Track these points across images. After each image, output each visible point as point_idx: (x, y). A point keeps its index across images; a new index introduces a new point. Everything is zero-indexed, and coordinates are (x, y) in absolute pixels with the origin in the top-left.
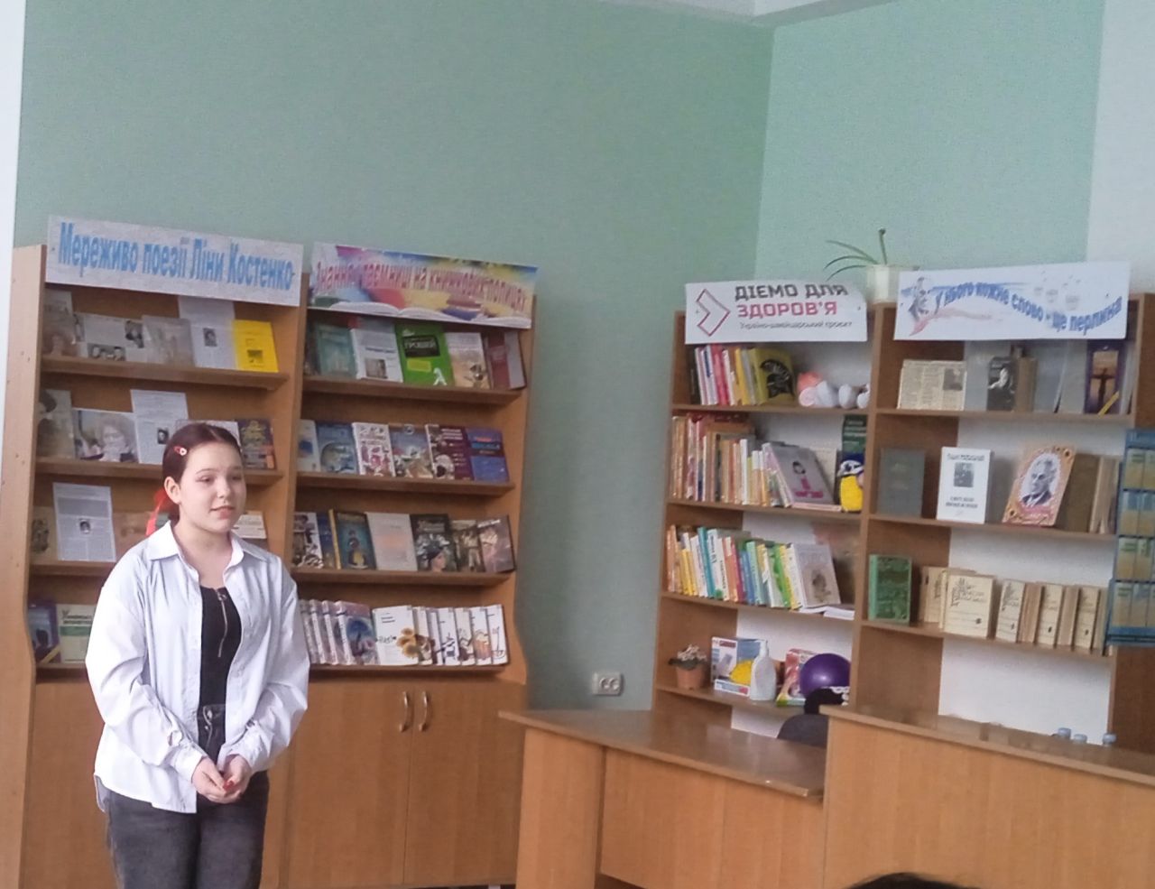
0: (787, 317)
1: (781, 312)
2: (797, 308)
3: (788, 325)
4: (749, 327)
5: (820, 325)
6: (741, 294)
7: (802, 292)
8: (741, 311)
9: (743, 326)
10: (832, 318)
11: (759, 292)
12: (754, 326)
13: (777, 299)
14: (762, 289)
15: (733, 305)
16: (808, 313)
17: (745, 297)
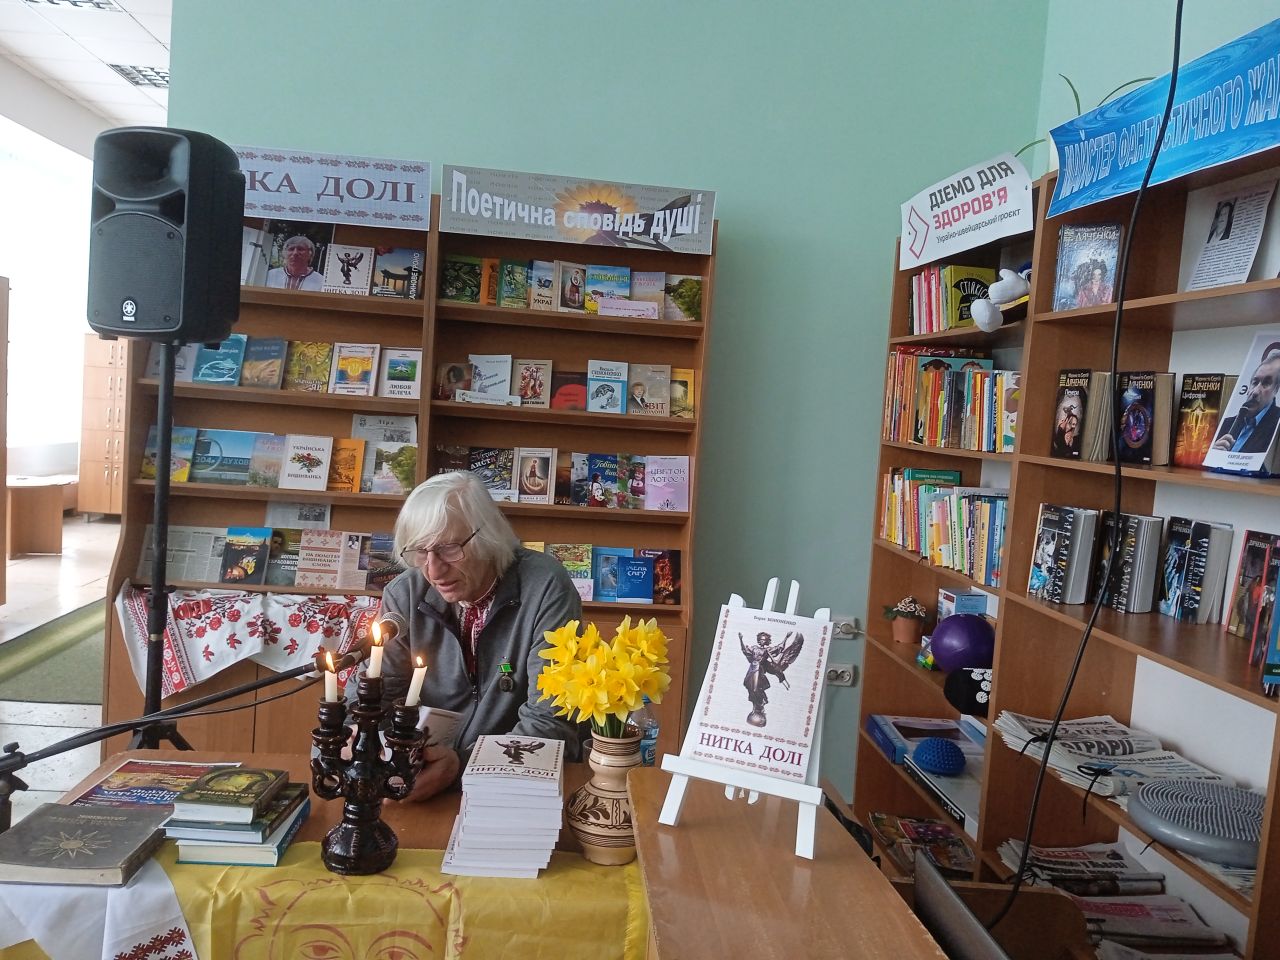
0: (971, 219)
1: (965, 212)
2: (977, 204)
3: (970, 229)
4: (942, 239)
5: (993, 221)
6: (934, 203)
7: (977, 182)
8: (936, 222)
10: (1004, 208)
11: (947, 194)
12: (947, 237)
13: (960, 199)
14: (947, 191)
15: (928, 216)
16: (986, 209)
17: (937, 205)
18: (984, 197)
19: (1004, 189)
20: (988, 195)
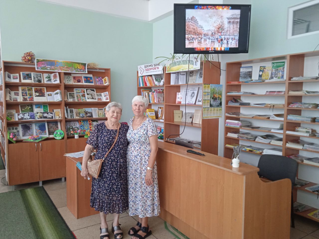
1: (151, 69)
2: (153, 69)
3: (152, 72)
5: (157, 71)
6: (145, 67)
7: (153, 66)
8: (146, 70)
9: (146, 72)
10: (158, 70)
11: (148, 66)
12: (148, 72)
13: (150, 67)
15: (144, 69)
16: (155, 69)
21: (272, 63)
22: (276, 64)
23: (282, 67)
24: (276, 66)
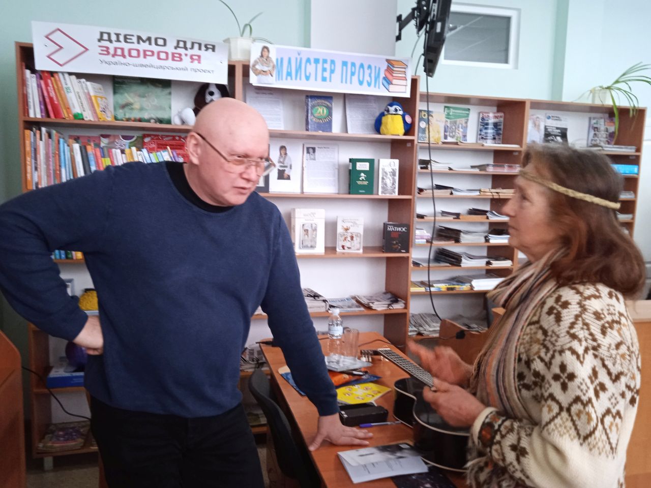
0: (153, 60)
3: (152, 66)
4: (109, 63)
5: (185, 69)
6: (105, 37)
8: (103, 50)
11: (126, 39)
12: (116, 63)
13: (144, 46)
15: (93, 45)
17: (109, 40)
18: (173, 54)
19: (199, 57)
20: (180, 55)
21: (445, 107)
22: (454, 111)
23: (464, 119)
24: (453, 115)
